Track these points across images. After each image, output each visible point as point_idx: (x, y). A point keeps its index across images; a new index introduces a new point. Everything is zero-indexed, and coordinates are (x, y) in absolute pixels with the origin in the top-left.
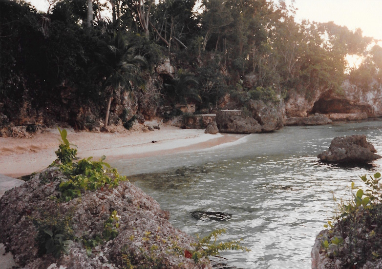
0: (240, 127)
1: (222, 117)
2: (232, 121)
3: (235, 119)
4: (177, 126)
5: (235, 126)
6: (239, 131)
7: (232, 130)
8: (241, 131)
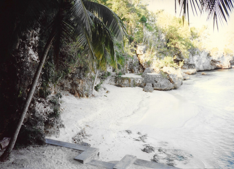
0: (163, 86)
1: (149, 79)
2: (156, 82)
3: (158, 80)
4: (111, 84)
5: (159, 85)
6: (162, 89)
7: (157, 88)
8: (164, 89)
